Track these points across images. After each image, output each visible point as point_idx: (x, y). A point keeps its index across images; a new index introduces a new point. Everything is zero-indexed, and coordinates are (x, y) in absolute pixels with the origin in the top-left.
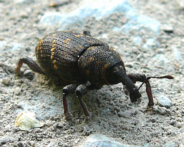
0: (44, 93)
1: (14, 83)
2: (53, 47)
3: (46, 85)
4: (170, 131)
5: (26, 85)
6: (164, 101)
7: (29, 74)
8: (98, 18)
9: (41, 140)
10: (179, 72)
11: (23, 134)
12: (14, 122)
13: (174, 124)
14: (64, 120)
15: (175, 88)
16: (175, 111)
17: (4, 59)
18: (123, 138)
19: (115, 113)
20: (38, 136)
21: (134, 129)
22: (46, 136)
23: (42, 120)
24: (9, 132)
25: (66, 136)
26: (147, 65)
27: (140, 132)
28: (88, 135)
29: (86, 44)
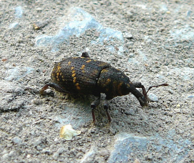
0: (69, 107)
1: (42, 102)
2: (74, 73)
3: (66, 99)
4: (167, 120)
5: (53, 102)
6: (153, 98)
7: (51, 93)
8: (78, 36)
9: (83, 145)
10: (150, 70)
11: (69, 143)
12: (59, 135)
13: (166, 114)
14: (93, 126)
15: (153, 84)
16: (163, 103)
17: (26, 82)
18: (139, 132)
19: (122, 113)
20: (80, 142)
21: (142, 123)
22: (85, 141)
23: (77, 129)
24: (59, 144)
25: (100, 139)
26: (127, 69)
27: (147, 125)
28: (114, 135)
29: (98, 68)
